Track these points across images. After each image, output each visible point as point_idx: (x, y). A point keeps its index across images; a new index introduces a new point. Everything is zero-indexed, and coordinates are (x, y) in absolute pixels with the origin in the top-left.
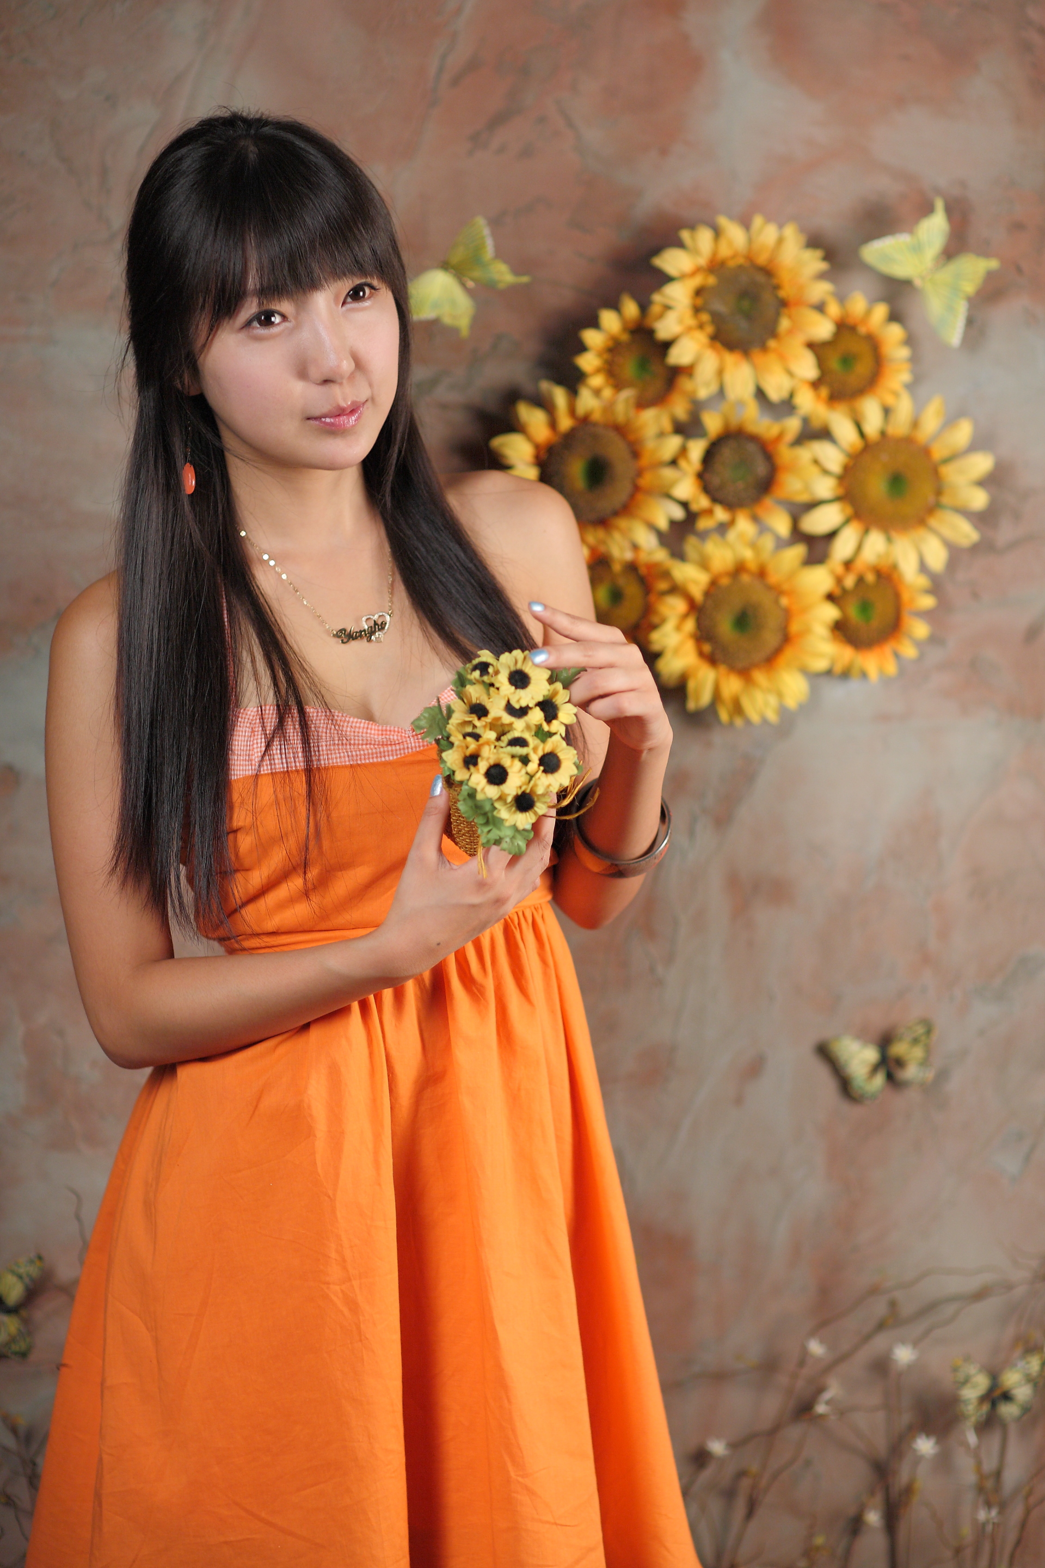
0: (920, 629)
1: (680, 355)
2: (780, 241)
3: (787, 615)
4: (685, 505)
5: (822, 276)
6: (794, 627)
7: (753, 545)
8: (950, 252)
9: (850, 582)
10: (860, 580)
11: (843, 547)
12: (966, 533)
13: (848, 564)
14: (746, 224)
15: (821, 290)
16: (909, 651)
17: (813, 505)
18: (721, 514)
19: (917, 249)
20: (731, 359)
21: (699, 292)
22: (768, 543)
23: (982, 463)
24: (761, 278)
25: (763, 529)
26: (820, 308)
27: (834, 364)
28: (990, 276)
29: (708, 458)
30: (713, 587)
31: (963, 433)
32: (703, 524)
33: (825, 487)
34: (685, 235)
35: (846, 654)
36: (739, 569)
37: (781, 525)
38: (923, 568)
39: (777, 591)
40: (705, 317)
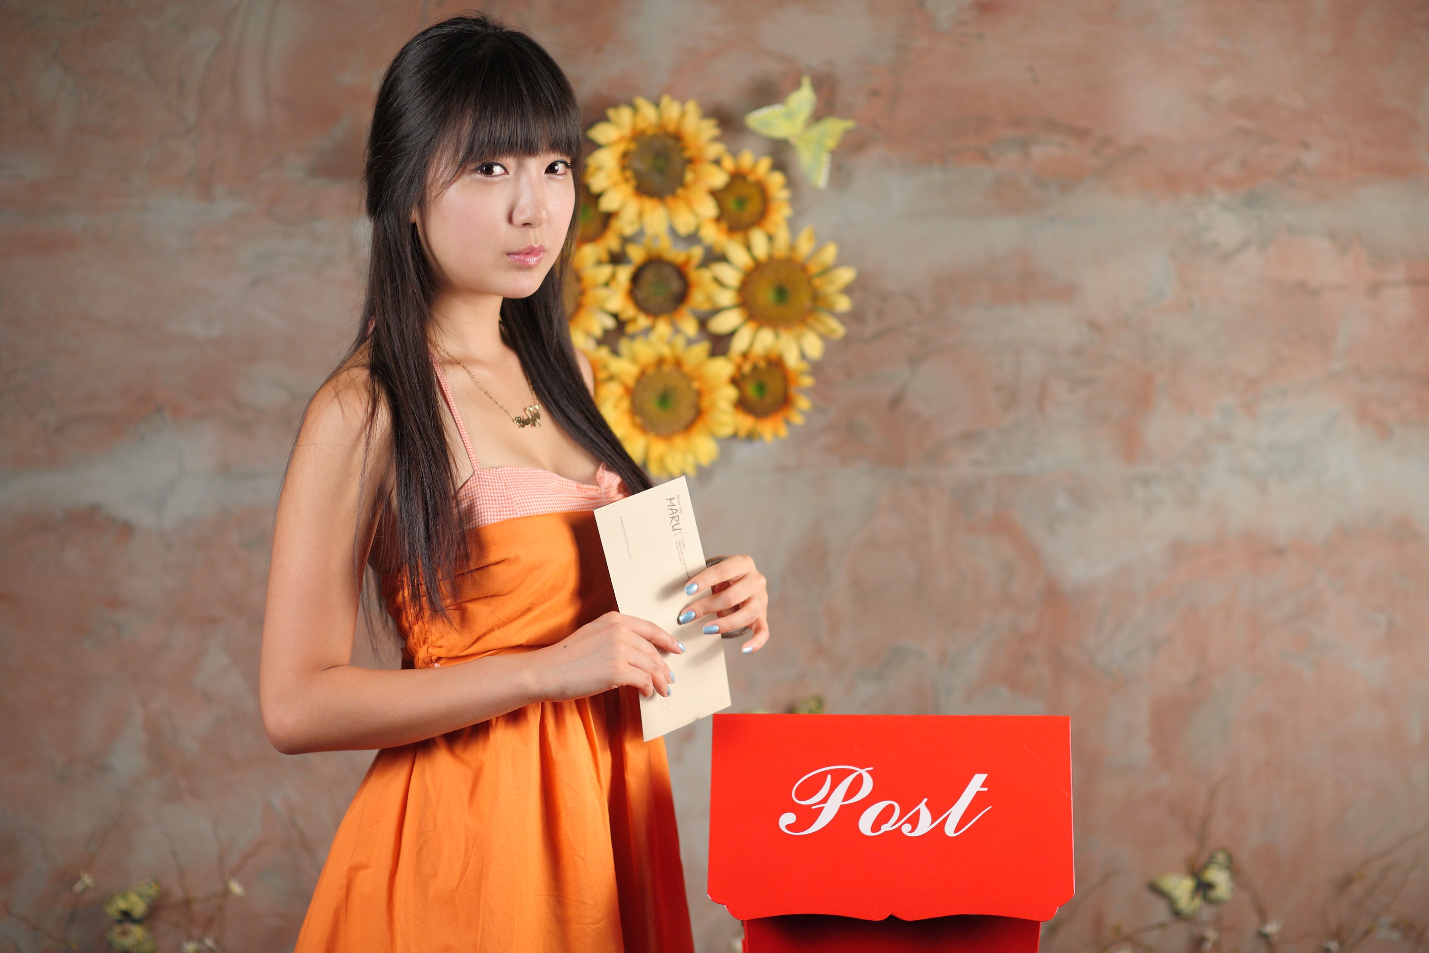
0: (803, 403)
1: (608, 204)
2: (683, 114)
3: (699, 394)
4: (615, 316)
5: (716, 139)
6: (705, 403)
7: (670, 344)
8: (817, 117)
9: (747, 368)
10: (755, 368)
11: (739, 344)
12: (838, 329)
13: (745, 355)
14: (657, 104)
15: (715, 150)
16: (797, 419)
17: (717, 311)
18: (643, 321)
19: (790, 116)
20: (649, 204)
21: (625, 155)
22: (680, 342)
23: (846, 275)
24: (670, 143)
25: (677, 331)
26: (717, 162)
27: (731, 204)
28: (848, 133)
29: (636, 279)
30: (642, 376)
31: (830, 253)
32: (630, 329)
33: (726, 298)
34: (611, 113)
35: (746, 422)
36: (660, 362)
37: (690, 327)
38: (803, 356)
39: (689, 378)
40: (629, 174)
